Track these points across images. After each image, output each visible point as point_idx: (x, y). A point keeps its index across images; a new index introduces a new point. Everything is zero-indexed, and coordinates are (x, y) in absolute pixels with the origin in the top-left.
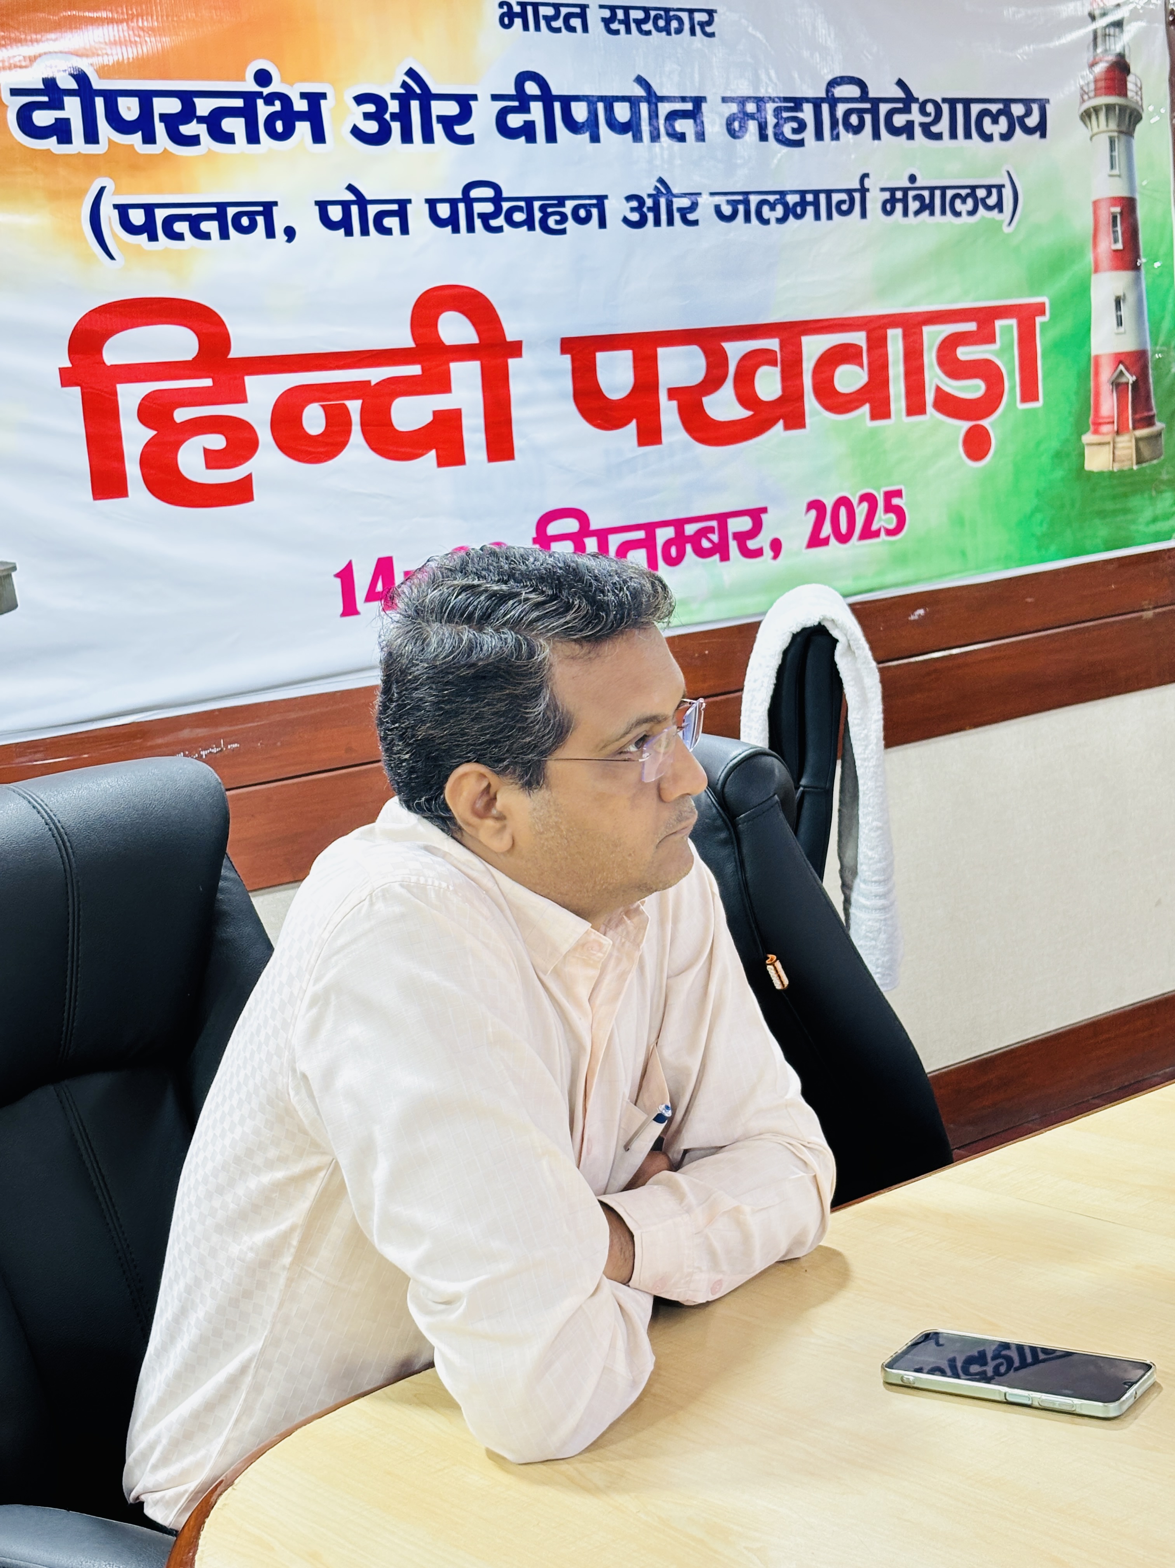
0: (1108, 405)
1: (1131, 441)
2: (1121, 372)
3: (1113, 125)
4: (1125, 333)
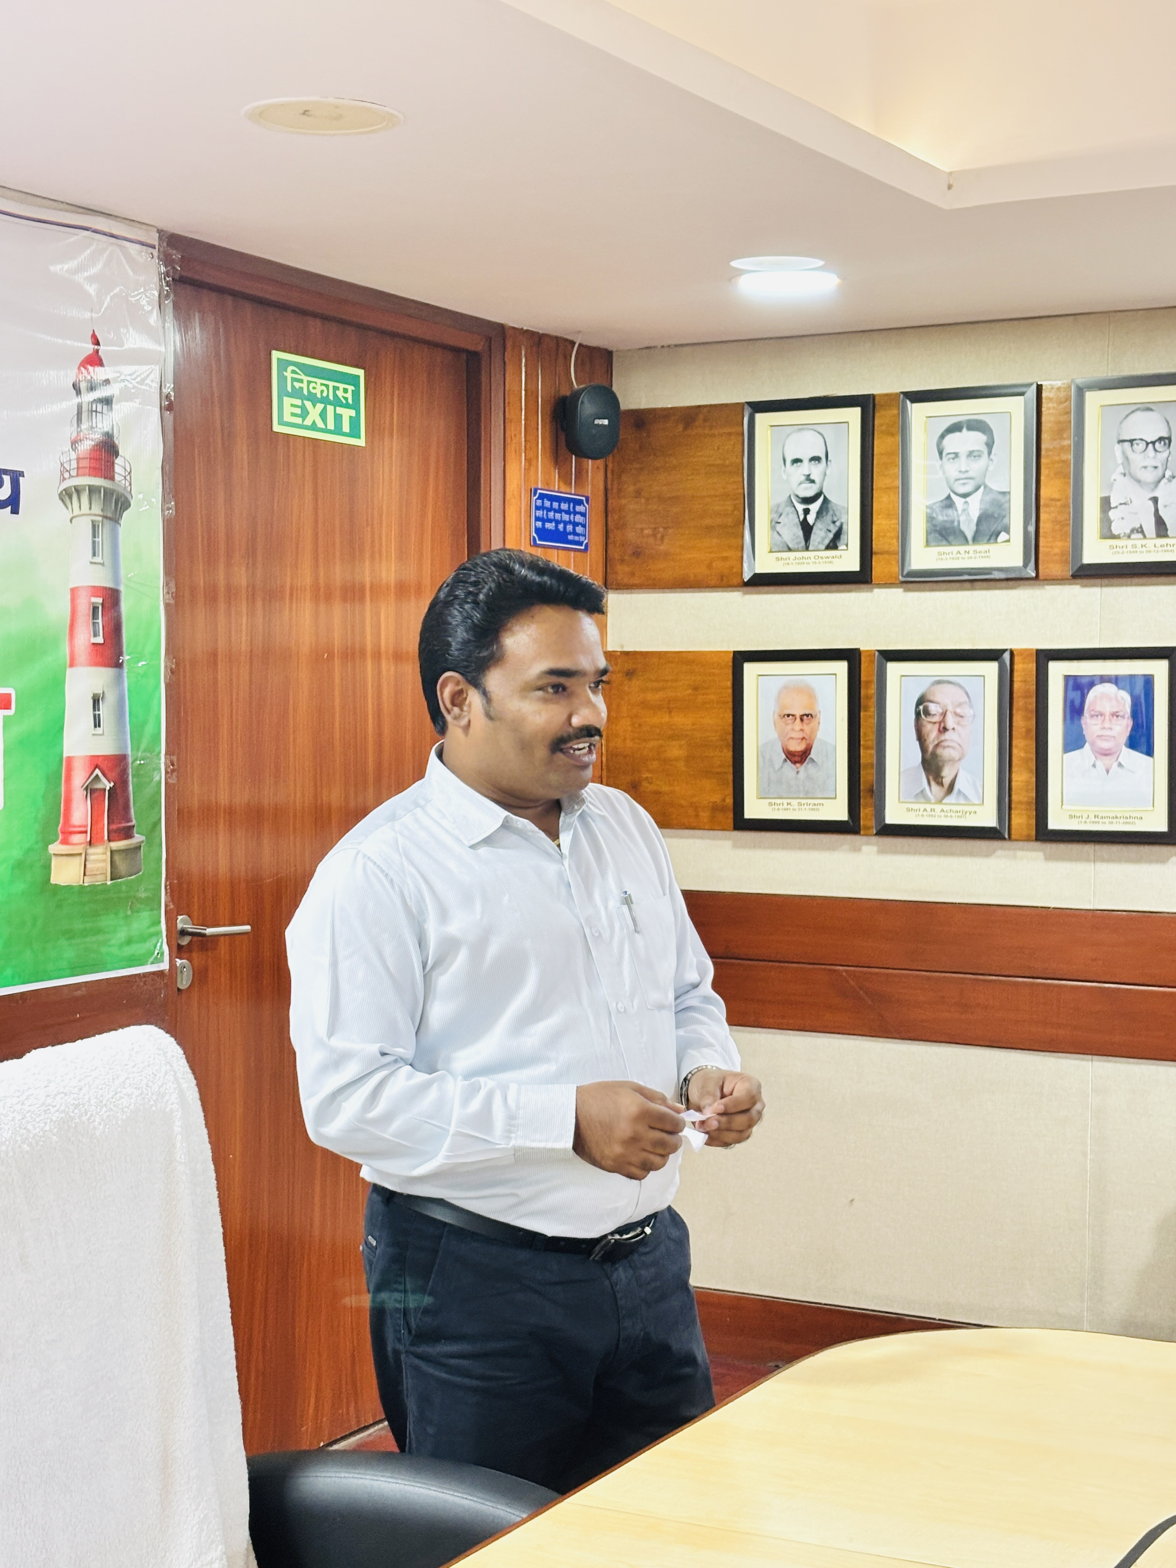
0: (81, 812)
1: (105, 853)
2: (97, 775)
3: (97, 509)
4: (103, 734)
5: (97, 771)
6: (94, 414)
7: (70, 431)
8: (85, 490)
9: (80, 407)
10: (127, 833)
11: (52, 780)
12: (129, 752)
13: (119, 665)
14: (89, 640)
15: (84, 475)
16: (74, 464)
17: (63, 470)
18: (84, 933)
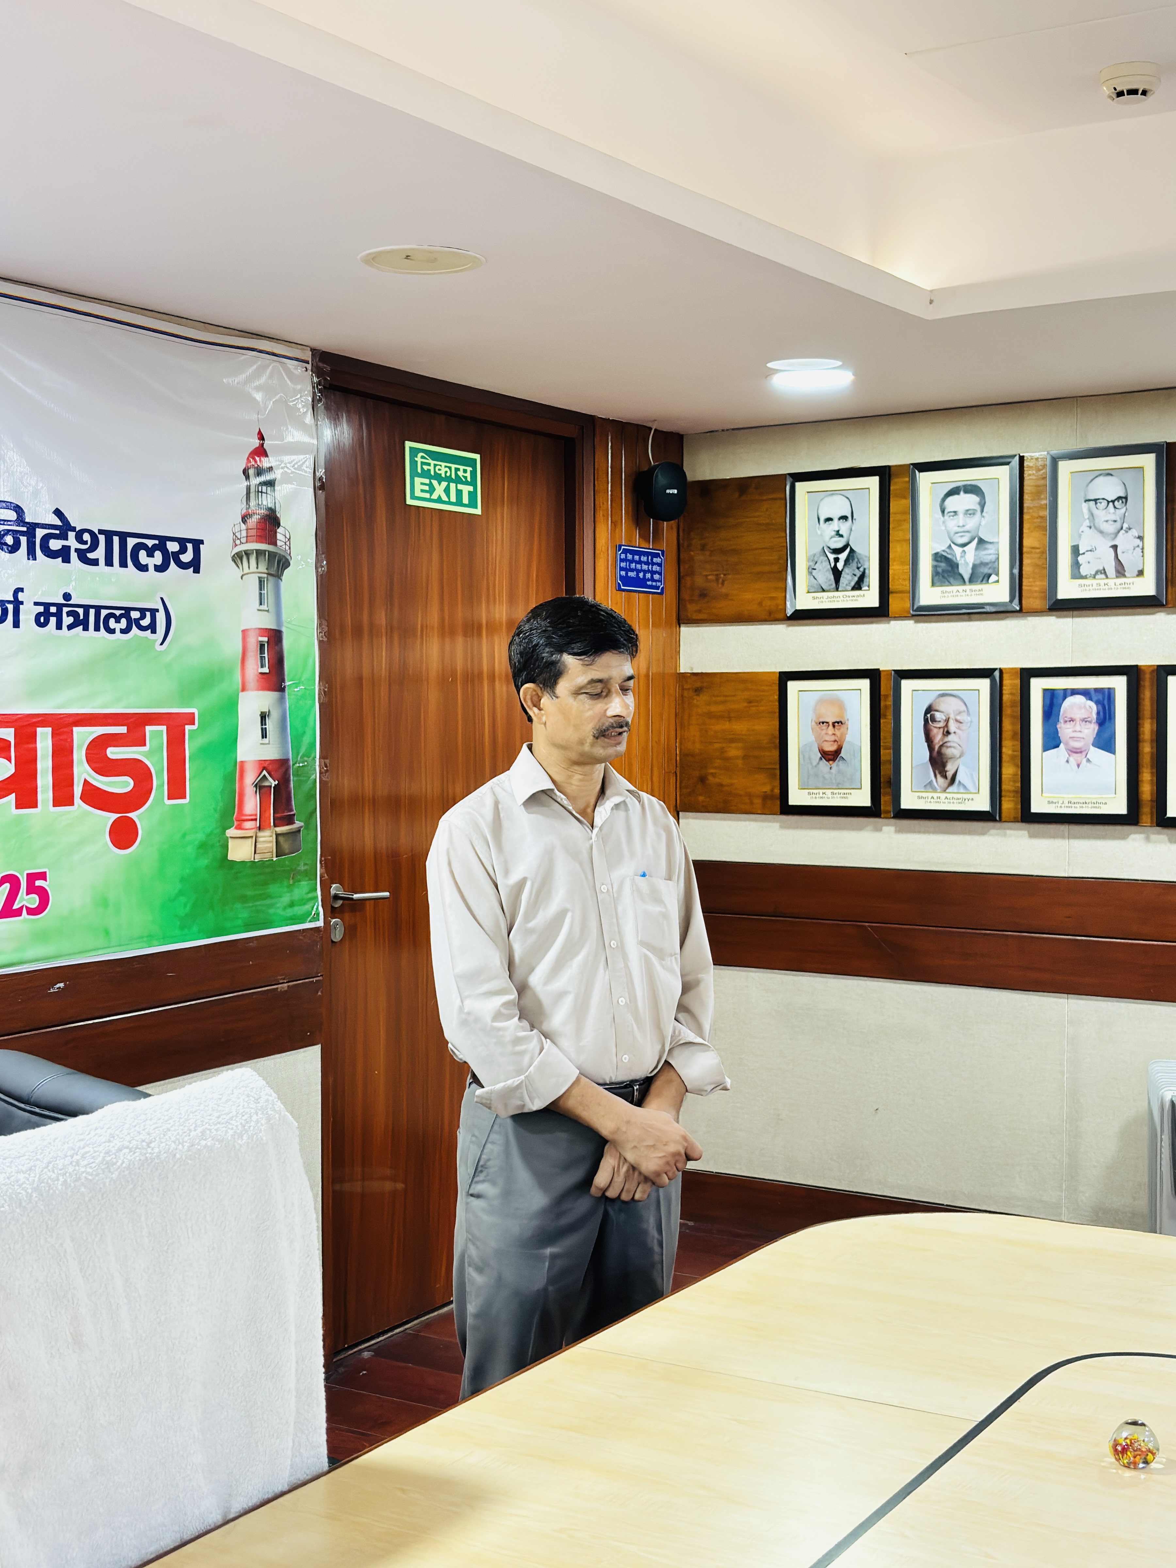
0: (252, 804)
1: (271, 836)
2: (264, 775)
3: (263, 568)
4: (269, 744)
5: (265, 772)
6: (260, 494)
7: (240, 509)
8: (253, 553)
9: (248, 489)
10: (290, 820)
11: (229, 779)
12: (291, 758)
13: (281, 689)
14: (258, 670)
15: (253, 542)
16: (244, 534)
17: (235, 538)
18: (255, 898)
